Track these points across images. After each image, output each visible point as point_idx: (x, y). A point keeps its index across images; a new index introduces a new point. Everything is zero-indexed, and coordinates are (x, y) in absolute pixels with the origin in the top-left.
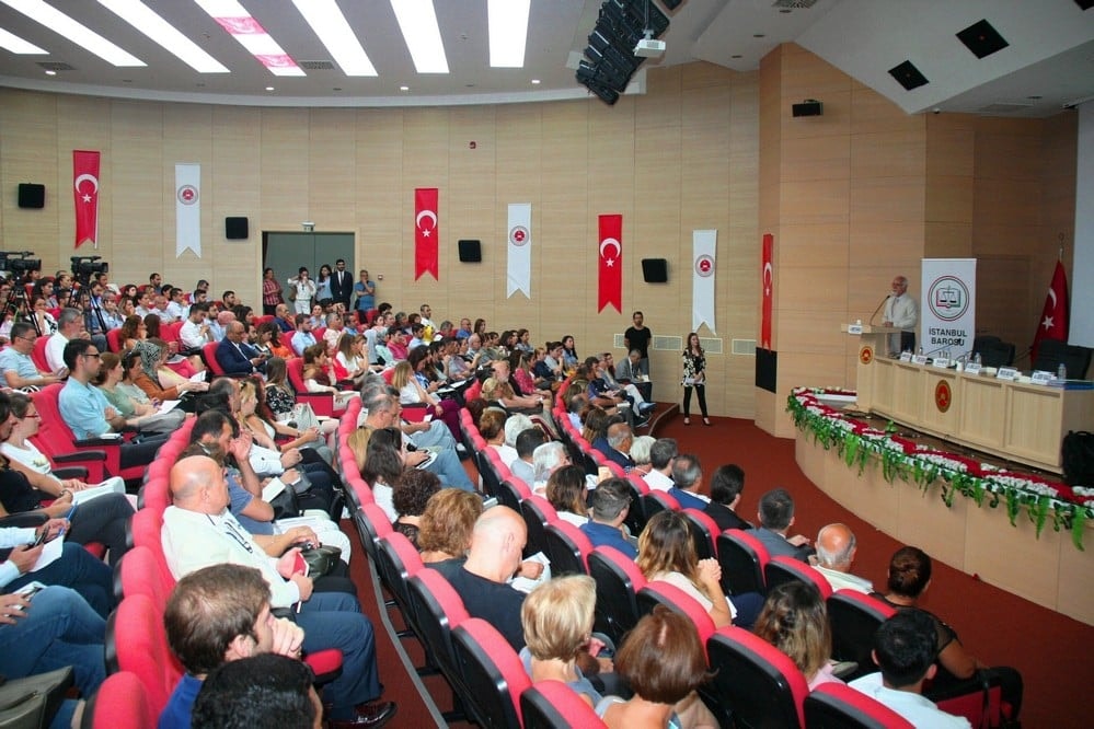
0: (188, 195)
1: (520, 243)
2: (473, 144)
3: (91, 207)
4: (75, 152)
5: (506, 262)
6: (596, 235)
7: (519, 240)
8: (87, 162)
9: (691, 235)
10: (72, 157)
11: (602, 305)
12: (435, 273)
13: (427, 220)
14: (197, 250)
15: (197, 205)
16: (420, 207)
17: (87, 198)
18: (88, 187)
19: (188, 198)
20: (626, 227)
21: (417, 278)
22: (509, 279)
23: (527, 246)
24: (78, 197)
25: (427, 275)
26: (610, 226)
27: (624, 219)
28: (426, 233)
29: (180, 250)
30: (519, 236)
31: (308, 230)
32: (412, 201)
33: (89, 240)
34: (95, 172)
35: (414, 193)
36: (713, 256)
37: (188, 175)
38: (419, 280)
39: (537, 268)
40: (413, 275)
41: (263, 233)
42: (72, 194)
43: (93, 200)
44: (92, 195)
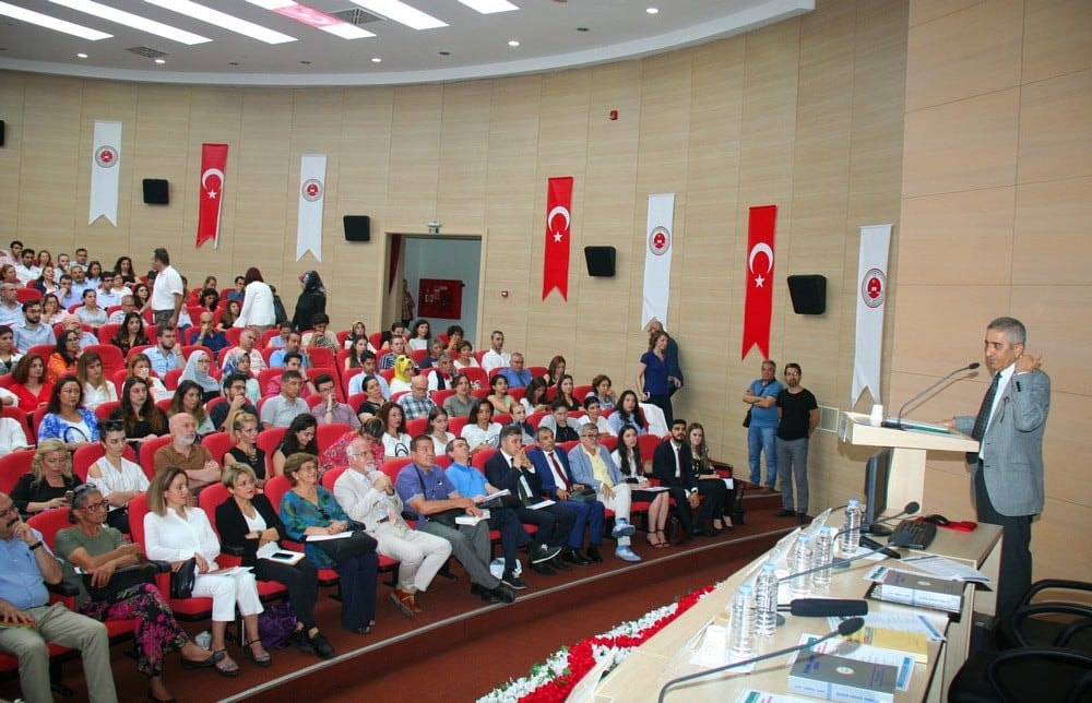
0: (312, 190)
1: (662, 249)
2: (614, 115)
3: (216, 201)
4: (204, 145)
5: (642, 277)
6: (745, 239)
7: (659, 246)
8: (215, 155)
9: (858, 233)
10: (200, 149)
11: (746, 349)
12: (564, 291)
13: (559, 219)
14: (317, 254)
15: (320, 202)
16: (552, 204)
17: (212, 194)
18: (214, 182)
19: (312, 194)
20: (782, 224)
21: (546, 293)
22: (645, 303)
23: (668, 253)
24: (204, 193)
25: (555, 292)
26: (762, 223)
27: (779, 213)
28: (558, 237)
29: (300, 253)
30: (660, 241)
31: (433, 233)
32: (544, 195)
33: (211, 239)
34: (221, 166)
35: (547, 184)
36: (885, 271)
37: (313, 168)
38: (547, 298)
39: (676, 287)
40: (540, 293)
41: (388, 234)
42: (198, 189)
43: (218, 196)
44: (218, 191)
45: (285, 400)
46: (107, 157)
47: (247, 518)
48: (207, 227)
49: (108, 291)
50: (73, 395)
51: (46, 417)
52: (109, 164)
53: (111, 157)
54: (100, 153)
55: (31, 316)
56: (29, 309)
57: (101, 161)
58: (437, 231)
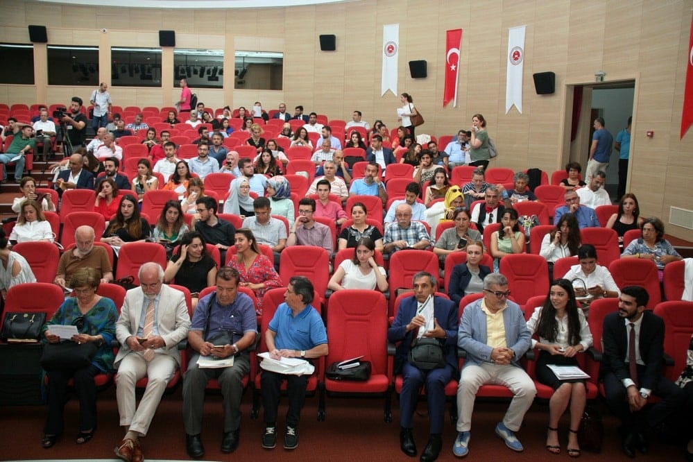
0: (516, 56)
3: (455, 72)
4: (448, 31)
8: (454, 38)
10: (445, 35)
14: (519, 107)
15: (520, 66)
17: (453, 67)
18: (454, 57)
19: (516, 59)
21: (682, 135)
24: (448, 67)
29: (508, 107)
31: (599, 81)
33: (451, 101)
37: (517, 37)
38: (683, 138)
40: (679, 133)
41: (569, 86)
42: (444, 65)
43: (456, 68)
44: (456, 65)
46: (391, 49)
48: (450, 93)
52: (392, 53)
53: (393, 49)
54: (387, 47)
57: (387, 53)
58: (602, 79)
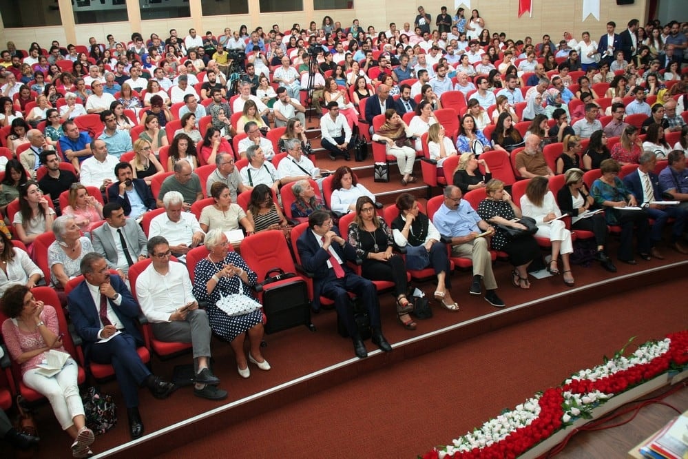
14: (597, 16)
29: (585, 16)
33: (527, 12)
45: (587, 121)
47: (573, 197)
48: (525, 5)
49: (473, 52)
50: (470, 123)
51: (459, 137)
55: (441, 73)
56: (439, 70)
